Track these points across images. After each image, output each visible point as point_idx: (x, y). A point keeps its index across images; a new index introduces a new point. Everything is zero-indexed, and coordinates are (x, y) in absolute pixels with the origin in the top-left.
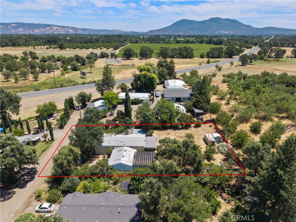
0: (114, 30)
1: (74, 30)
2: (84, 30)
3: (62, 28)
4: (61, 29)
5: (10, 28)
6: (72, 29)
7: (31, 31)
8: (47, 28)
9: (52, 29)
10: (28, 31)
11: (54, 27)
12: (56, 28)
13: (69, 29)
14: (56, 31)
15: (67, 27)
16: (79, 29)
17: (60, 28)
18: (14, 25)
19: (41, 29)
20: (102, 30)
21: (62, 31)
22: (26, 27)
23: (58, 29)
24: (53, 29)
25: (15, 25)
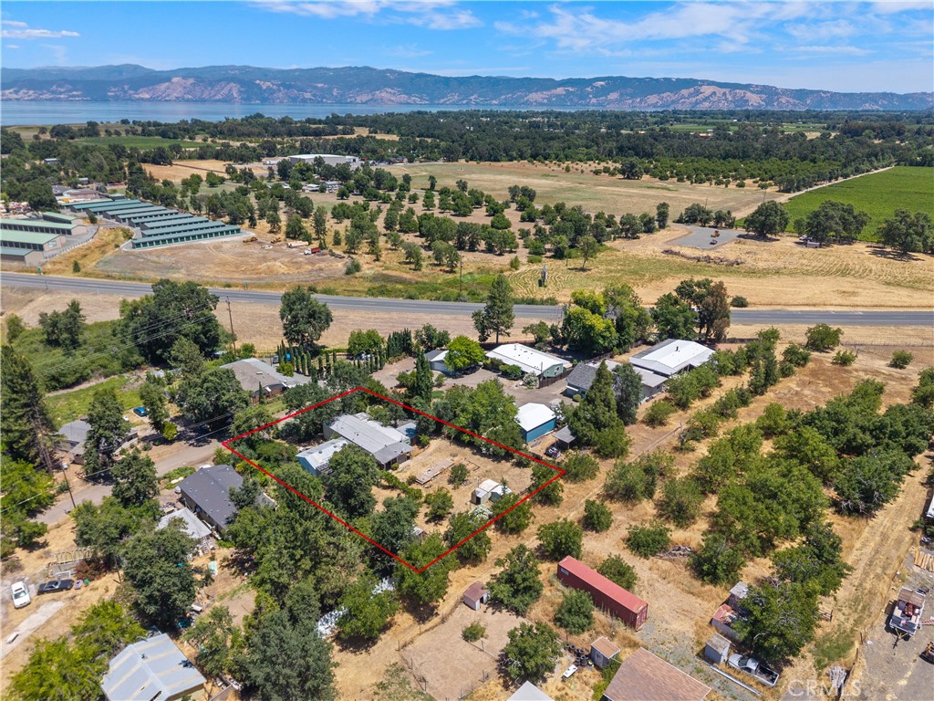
0: (925, 94)
1: (764, 96)
2: (801, 94)
3: (727, 90)
4: (724, 94)
5: (589, 93)
6: (758, 92)
7: (638, 100)
8: (685, 92)
9: (698, 93)
10: (630, 101)
11: (704, 89)
12: (707, 90)
13: (749, 94)
14: (706, 99)
15: (747, 87)
16: (785, 92)
17: (720, 91)
18: (601, 85)
19: (665, 95)
20: (869, 94)
21: (726, 99)
22: (629, 90)
23: (714, 93)
24: (701, 93)
25: (602, 83)
